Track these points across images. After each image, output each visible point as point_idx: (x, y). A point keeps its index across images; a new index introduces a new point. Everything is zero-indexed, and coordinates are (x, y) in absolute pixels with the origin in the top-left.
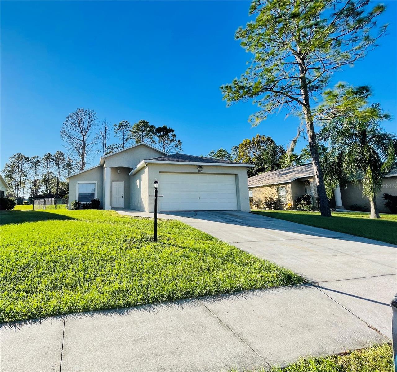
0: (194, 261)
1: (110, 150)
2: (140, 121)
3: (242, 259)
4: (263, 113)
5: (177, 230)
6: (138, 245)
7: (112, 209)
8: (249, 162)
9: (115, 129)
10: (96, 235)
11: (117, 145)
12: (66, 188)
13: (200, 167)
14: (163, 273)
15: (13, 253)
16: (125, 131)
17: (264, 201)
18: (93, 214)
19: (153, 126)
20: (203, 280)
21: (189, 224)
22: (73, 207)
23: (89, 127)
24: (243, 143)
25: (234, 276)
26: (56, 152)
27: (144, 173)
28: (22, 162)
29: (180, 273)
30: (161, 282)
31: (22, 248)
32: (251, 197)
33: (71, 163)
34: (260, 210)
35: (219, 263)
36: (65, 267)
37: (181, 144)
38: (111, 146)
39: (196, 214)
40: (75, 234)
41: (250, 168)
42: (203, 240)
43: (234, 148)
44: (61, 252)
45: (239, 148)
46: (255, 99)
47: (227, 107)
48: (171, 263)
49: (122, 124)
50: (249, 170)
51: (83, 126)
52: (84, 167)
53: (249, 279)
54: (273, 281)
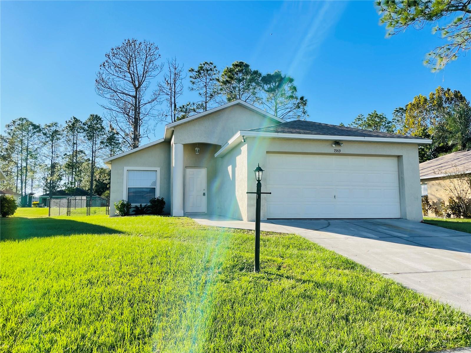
0: (321, 304)
1: (183, 114)
2: (235, 62)
3: (405, 302)
4: (449, 49)
5: (295, 251)
6: (227, 276)
7: (186, 214)
8: (423, 135)
9: (191, 77)
10: (155, 260)
11: (194, 104)
12: (106, 179)
13: (337, 143)
14: (268, 324)
15: (8, 291)
16: (208, 80)
17: (447, 203)
18: (152, 223)
19: (257, 71)
20: (336, 337)
21: (316, 241)
22: (118, 212)
23: (145, 72)
24: (413, 101)
25: (390, 331)
26: (88, 116)
27: (241, 154)
28: (28, 134)
29: (297, 325)
30: (264, 340)
31: (24, 282)
32: (424, 196)
33: (115, 135)
34: (440, 219)
35: (365, 308)
36: (99, 316)
37: (306, 103)
38: (184, 106)
39: (329, 224)
40: (118, 258)
41: (424, 146)
42: (338, 268)
43: (397, 111)
44: (94, 290)
45: (405, 111)
46: (436, 24)
47: (387, 36)
48: (283, 308)
49: (204, 68)
50: (423, 150)
51: (135, 71)
52: (137, 142)
53: (416, 336)
54: (456, 338)
